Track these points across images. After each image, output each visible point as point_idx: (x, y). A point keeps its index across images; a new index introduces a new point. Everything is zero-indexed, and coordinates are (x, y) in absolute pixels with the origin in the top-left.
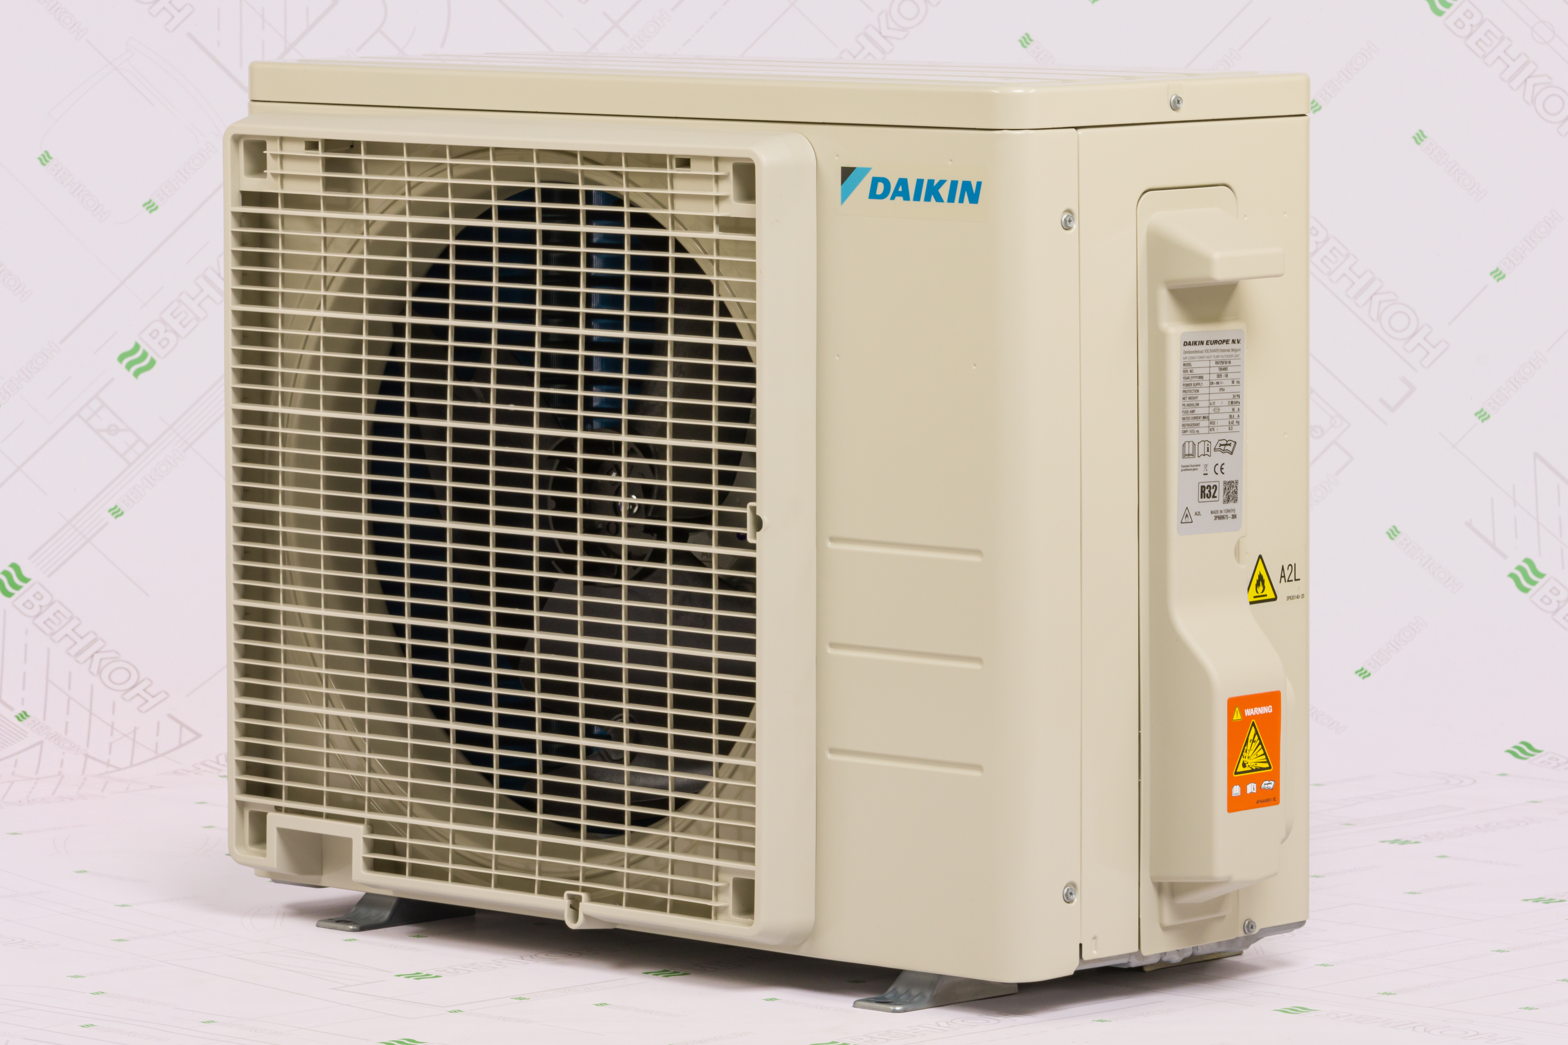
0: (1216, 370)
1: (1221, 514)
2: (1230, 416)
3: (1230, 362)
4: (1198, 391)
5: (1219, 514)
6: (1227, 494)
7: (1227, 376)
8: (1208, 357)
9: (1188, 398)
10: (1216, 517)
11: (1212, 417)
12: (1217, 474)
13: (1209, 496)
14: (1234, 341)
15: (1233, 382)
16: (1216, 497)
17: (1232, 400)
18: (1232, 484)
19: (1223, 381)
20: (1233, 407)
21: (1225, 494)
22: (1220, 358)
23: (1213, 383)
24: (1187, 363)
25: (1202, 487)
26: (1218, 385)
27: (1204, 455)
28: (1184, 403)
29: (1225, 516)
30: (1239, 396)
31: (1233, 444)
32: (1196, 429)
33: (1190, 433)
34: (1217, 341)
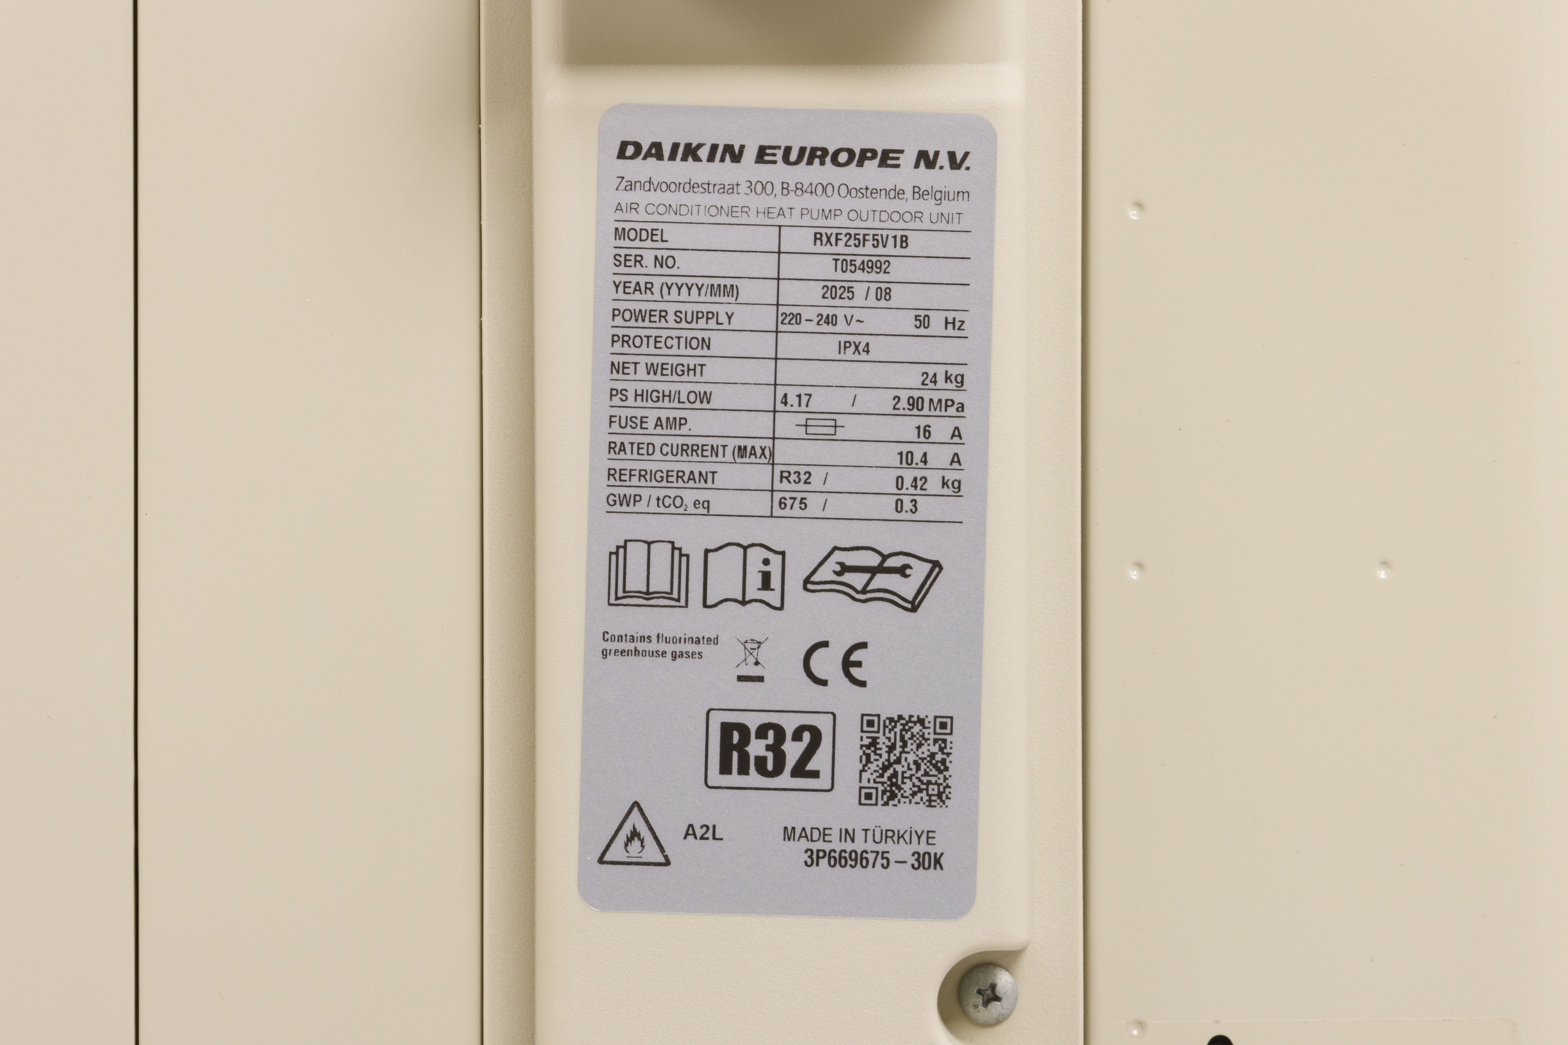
0: (824, 268)
1: (849, 846)
2: (907, 459)
3: (904, 241)
4: (705, 343)
5: (837, 845)
6: (885, 768)
7: (885, 294)
8: (768, 212)
9: (642, 369)
10: (814, 858)
11: (785, 453)
12: (824, 683)
13: (770, 767)
14: (926, 160)
15: (923, 321)
16: (815, 774)
17: (916, 394)
18: (917, 728)
19: (858, 314)
20: (923, 422)
21: (873, 767)
22: (842, 221)
23: (797, 318)
24: (638, 226)
25: (727, 729)
26: (830, 328)
27: (744, 603)
28: (619, 386)
29: (871, 857)
30: (960, 381)
31: (920, 571)
32: (689, 497)
33: (653, 508)
34: (825, 151)
